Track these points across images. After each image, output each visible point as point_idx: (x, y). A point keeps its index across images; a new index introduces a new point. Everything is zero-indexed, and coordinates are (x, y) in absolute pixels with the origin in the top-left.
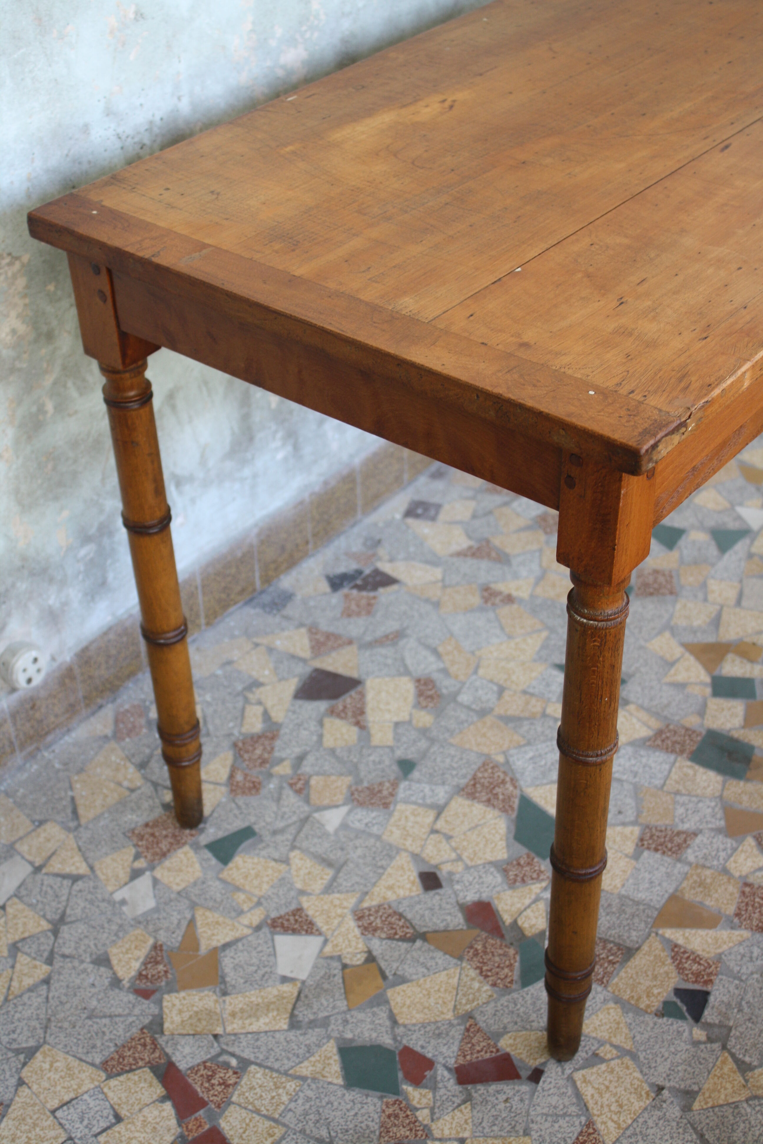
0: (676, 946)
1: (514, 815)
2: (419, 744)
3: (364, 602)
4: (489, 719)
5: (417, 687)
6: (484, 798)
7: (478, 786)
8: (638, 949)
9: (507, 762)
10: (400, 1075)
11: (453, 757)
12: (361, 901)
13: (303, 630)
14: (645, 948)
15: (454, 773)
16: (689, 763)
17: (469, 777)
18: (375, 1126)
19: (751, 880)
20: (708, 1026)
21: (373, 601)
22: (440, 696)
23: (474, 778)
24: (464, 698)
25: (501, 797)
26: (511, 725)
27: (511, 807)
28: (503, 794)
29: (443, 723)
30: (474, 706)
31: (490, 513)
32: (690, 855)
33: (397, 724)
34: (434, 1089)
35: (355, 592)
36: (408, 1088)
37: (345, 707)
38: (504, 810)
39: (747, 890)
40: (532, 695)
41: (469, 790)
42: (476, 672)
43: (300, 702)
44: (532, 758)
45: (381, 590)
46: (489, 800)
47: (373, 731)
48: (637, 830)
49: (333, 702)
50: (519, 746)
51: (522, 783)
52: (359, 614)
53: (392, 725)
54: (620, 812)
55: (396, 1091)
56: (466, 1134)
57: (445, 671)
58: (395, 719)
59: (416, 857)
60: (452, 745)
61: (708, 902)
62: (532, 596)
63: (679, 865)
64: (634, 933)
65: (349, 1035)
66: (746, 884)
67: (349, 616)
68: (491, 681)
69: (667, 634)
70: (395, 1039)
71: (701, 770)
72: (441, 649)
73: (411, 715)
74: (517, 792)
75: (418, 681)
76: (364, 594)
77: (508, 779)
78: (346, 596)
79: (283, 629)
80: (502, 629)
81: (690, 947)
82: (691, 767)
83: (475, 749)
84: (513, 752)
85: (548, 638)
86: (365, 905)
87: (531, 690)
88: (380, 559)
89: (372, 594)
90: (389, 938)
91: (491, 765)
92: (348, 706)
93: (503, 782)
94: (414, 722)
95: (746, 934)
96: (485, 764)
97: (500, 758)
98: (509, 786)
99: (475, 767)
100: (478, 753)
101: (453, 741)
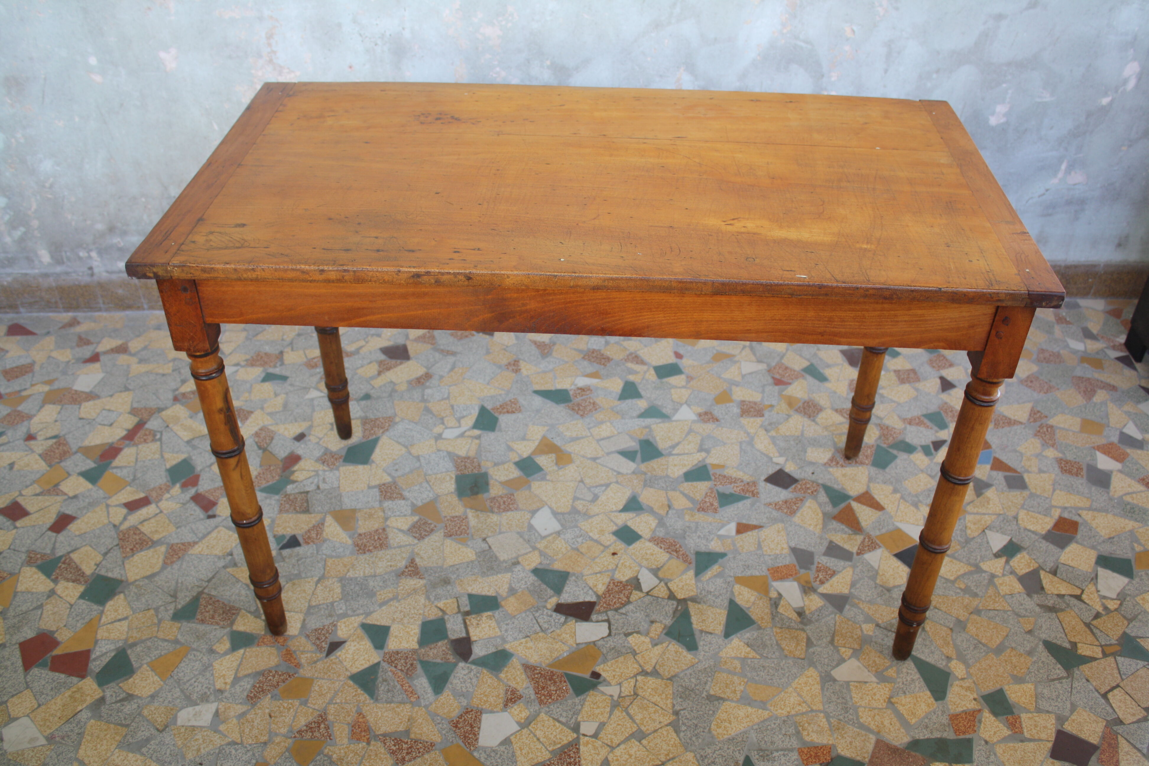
0: (323, 524)
1: (364, 440)
2: (384, 394)
4: (422, 405)
5: (422, 375)
7: (373, 422)
8: (310, 513)
9: (396, 423)
10: (183, 480)
11: (386, 407)
12: (272, 425)
14: (313, 515)
15: (375, 412)
16: (454, 476)
18: (152, 486)
19: (388, 529)
20: (281, 554)
22: (423, 384)
23: (376, 419)
24: (428, 391)
25: (372, 432)
26: (424, 412)
29: (405, 394)
30: (425, 397)
32: (387, 504)
33: (391, 382)
34: (183, 492)
36: (178, 485)
37: (388, 364)
38: (363, 437)
39: (381, 531)
40: (453, 409)
42: (450, 386)
43: (379, 352)
44: (407, 429)
46: (366, 430)
47: (379, 378)
48: (388, 479)
53: (389, 381)
54: (396, 470)
55: (174, 483)
56: (165, 512)
57: (441, 377)
58: (394, 380)
59: (311, 427)
60: (393, 403)
61: (360, 523)
63: (377, 503)
64: (320, 508)
65: (194, 458)
66: (384, 530)
68: (449, 393)
69: (546, 428)
70: (201, 470)
71: (453, 481)
72: (456, 369)
73: (402, 383)
75: (427, 374)
80: (492, 379)
81: (325, 528)
82: (451, 478)
83: (397, 410)
84: (406, 421)
86: (270, 427)
87: (455, 407)
90: (256, 443)
91: (391, 419)
92: (390, 364)
93: (382, 428)
94: (397, 386)
95: (350, 542)
96: (390, 417)
97: (397, 419)
98: (381, 431)
99: (385, 415)
100: (395, 413)
101: (396, 402)
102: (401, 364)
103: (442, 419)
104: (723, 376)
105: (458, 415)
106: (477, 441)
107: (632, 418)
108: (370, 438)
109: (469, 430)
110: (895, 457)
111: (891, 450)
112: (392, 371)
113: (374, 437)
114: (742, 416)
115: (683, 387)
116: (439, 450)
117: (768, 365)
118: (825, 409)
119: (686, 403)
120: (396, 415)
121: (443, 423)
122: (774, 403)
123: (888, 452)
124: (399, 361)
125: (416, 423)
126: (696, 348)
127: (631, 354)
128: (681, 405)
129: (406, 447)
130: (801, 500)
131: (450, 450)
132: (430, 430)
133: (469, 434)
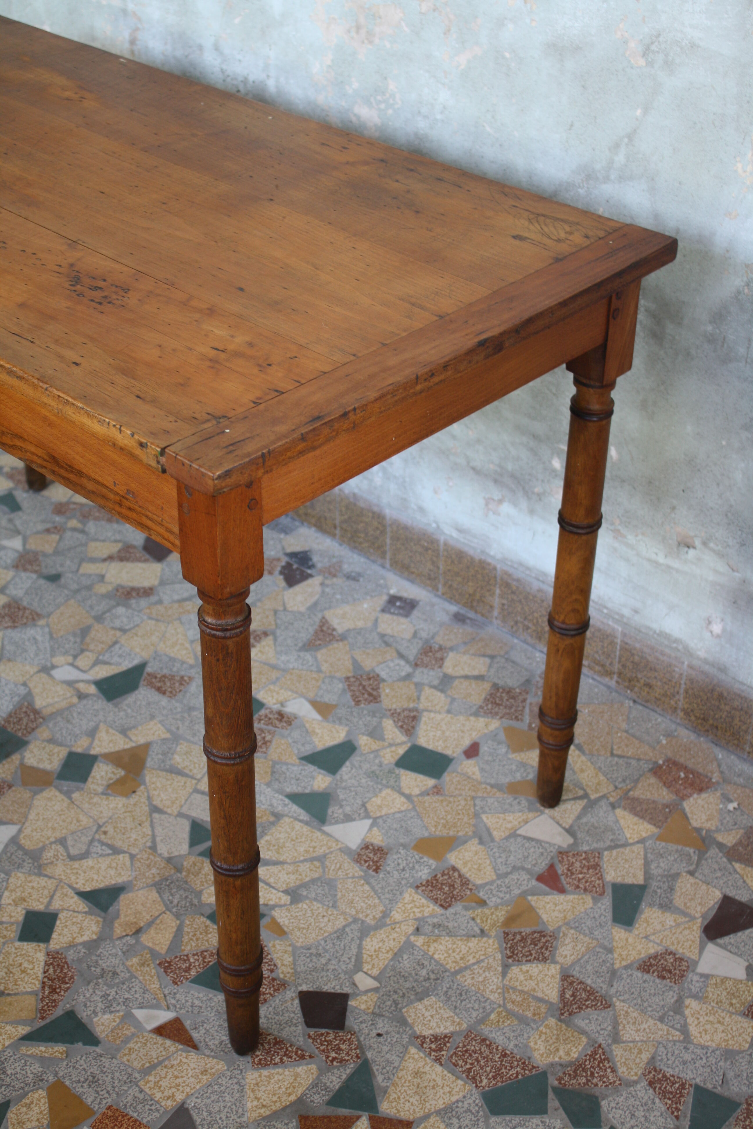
2: (76, 584)
4: (90, 622)
5: (144, 588)
7: (17, 610)
9: (35, 625)
11: (54, 600)
15: (37, 599)
17: (28, 606)
22: (128, 598)
23: (25, 608)
24: (120, 610)
26: (78, 632)
29: (94, 597)
30: (108, 614)
33: (103, 576)
35: (282, 564)
42: (150, 618)
44: (35, 639)
45: (281, 578)
47: (98, 564)
50: (51, 633)
51: (9, 631)
53: (103, 572)
57: (157, 602)
58: (108, 575)
60: (67, 600)
73: (111, 583)
75: (151, 589)
76: (279, 569)
77: (17, 624)
83: (58, 611)
84: (47, 630)
87: (117, 646)
89: (277, 572)
91: (36, 618)
93: (14, 622)
94: (101, 584)
96: (39, 615)
97: (42, 622)
98: (9, 624)
99: (39, 609)
100: (52, 613)
101: (72, 602)
102: (146, 561)
103: (82, 651)
104: (484, 817)
105: (106, 657)
106: (75, 700)
107: (280, 791)
109: (88, 682)
110: (542, 1111)
111: (551, 1095)
114: (417, 887)
115: (408, 797)
116: (24, 684)
117: (575, 844)
118: (556, 963)
119: (375, 819)
120: (49, 615)
121: (75, 657)
122: (492, 901)
123: (545, 1095)
124: (147, 556)
125: (51, 637)
126: (511, 756)
127: (416, 710)
128: (367, 816)
130: (302, 1057)
131: (36, 691)
132: (52, 656)
133: (81, 686)
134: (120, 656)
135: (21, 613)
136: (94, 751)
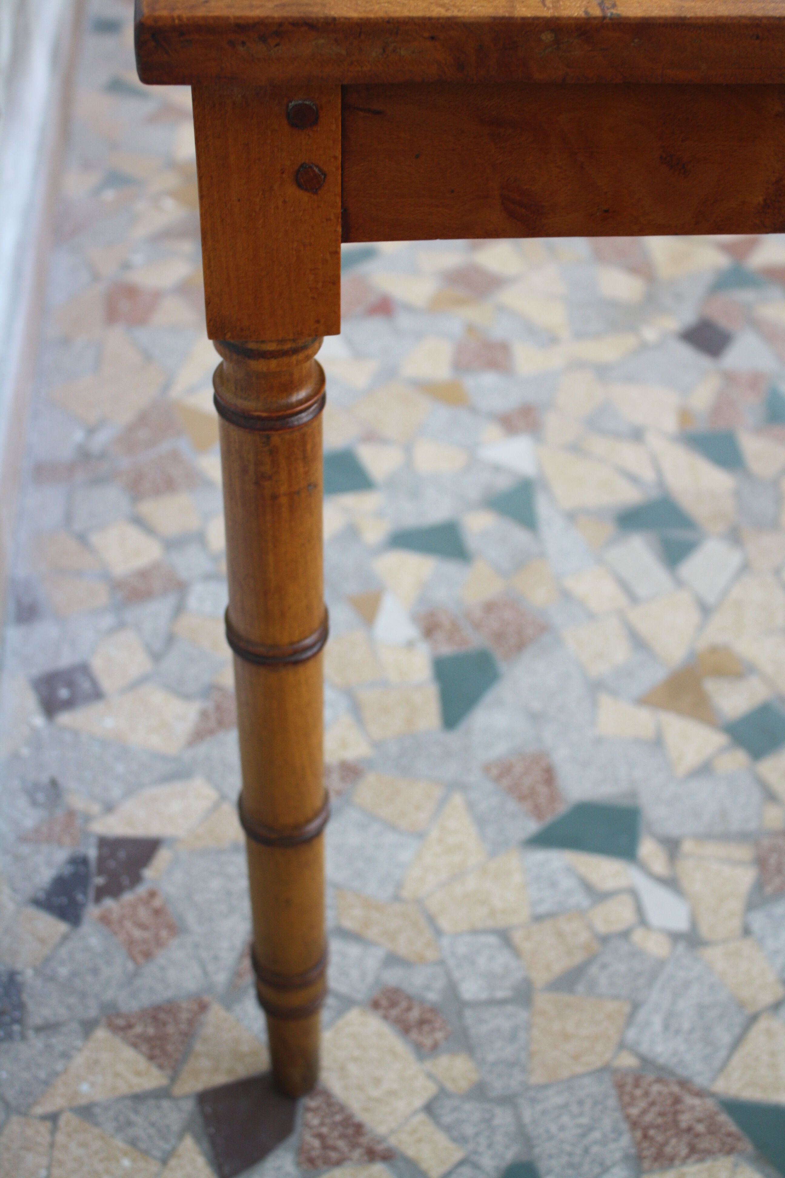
1: (747, 1146)
2: (497, 1122)
3: (143, 914)
5: (385, 1017)
6: (684, 1151)
7: (652, 1132)
9: (646, 1061)
11: (565, 1106)
13: (101, 1033)
15: (596, 1135)
17: (624, 1126)
21: (157, 903)
22: (434, 1010)
23: (634, 1125)
25: (700, 1128)
26: (580, 988)
27: (729, 1135)
28: (699, 1121)
29: (491, 1057)
30: (500, 994)
31: (171, 639)
33: (429, 1109)
35: (109, 903)
37: (320, 1136)
40: (551, 915)
41: (649, 1152)
42: (438, 932)
44: (666, 1027)
45: (149, 873)
46: (693, 1150)
47: (411, 1152)
49: (293, 1140)
50: (630, 1019)
51: (701, 1081)
52: (160, 943)
53: (422, 1117)
58: (419, 1102)
60: (544, 1087)
62: (376, 745)
67: (148, 955)
68: (475, 932)
69: (605, 700)
73: (430, 1076)
74: (710, 1103)
75: (376, 1005)
76: (128, 897)
77: (676, 1089)
78: (105, 920)
79: (66, 1056)
80: (393, 827)
83: (579, 1069)
84: (631, 1034)
85: (470, 806)
87: (542, 909)
88: (88, 818)
89: (141, 890)
91: (630, 1080)
92: (324, 1130)
93: (677, 1100)
94: (449, 1086)
96: (620, 1086)
97: (628, 1061)
98: (690, 1100)
99: (612, 1102)
100: (591, 1073)
101: (537, 1078)
103: (604, 939)
105: (580, 899)
106: (688, 846)
108: (733, 1128)
109: (644, 868)
112: (361, 1116)
113: (723, 1118)
116: (747, 932)
120: (606, 1069)
121: (625, 935)
125: (636, 1006)
129: (754, 1018)
131: (736, 905)
132: (661, 963)
133: (659, 866)
134: (553, 884)
135: (649, 1118)
136: (719, 739)
